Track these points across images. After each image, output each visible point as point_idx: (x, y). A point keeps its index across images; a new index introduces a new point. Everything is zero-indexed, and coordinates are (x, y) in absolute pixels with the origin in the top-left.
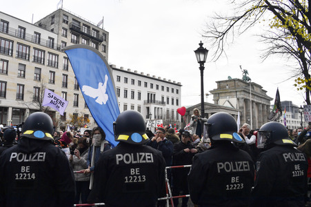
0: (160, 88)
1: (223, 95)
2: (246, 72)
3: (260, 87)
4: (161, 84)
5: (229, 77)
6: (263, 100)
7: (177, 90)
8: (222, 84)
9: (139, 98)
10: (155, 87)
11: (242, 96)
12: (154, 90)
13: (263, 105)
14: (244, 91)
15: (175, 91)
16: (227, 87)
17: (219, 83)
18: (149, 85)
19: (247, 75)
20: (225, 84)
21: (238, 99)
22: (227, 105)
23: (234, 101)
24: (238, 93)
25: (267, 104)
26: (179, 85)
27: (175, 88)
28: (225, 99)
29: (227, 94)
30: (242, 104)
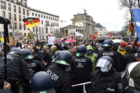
0: (51, 18)
1: (76, 21)
2: (85, 11)
3: (91, 17)
4: (51, 17)
5: (78, 13)
6: (93, 23)
7: (58, 19)
8: (76, 16)
9: (42, 24)
10: (48, 18)
11: (85, 22)
12: (48, 20)
13: (93, 25)
14: (86, 19)
15: (57, 20)
16: (79, 18)
17: (75, 15)
18: (46, 17)
19: (86, 12)
20: (78, 16)
21: (84, 23)
22: (79, 25)
23: (82, 24)
25: (94, 25)
26: (58, 17)
27: (57, 18)
28: (78, 23)
29: (79, 21)
30: (85, 25)
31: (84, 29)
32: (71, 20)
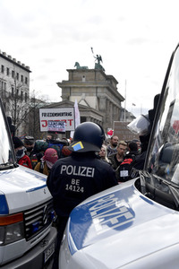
1: (76, 90)
5: (77, 64)
8: (76, 75)
11: (105, 95)
14: (108, 88)
16: (84, 80)
17: (70, 71)
20: (81, 75)
21: (98, 99)
22: (83, 103)
24: (99, 90)
25: (119, 106)
26: (27, 70)
28: (80, 98)
29: (84, 90)
30: (103, 106)
31: (100, 119)
32: (59, 84)
